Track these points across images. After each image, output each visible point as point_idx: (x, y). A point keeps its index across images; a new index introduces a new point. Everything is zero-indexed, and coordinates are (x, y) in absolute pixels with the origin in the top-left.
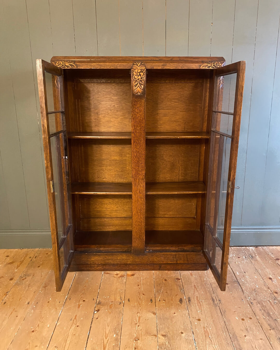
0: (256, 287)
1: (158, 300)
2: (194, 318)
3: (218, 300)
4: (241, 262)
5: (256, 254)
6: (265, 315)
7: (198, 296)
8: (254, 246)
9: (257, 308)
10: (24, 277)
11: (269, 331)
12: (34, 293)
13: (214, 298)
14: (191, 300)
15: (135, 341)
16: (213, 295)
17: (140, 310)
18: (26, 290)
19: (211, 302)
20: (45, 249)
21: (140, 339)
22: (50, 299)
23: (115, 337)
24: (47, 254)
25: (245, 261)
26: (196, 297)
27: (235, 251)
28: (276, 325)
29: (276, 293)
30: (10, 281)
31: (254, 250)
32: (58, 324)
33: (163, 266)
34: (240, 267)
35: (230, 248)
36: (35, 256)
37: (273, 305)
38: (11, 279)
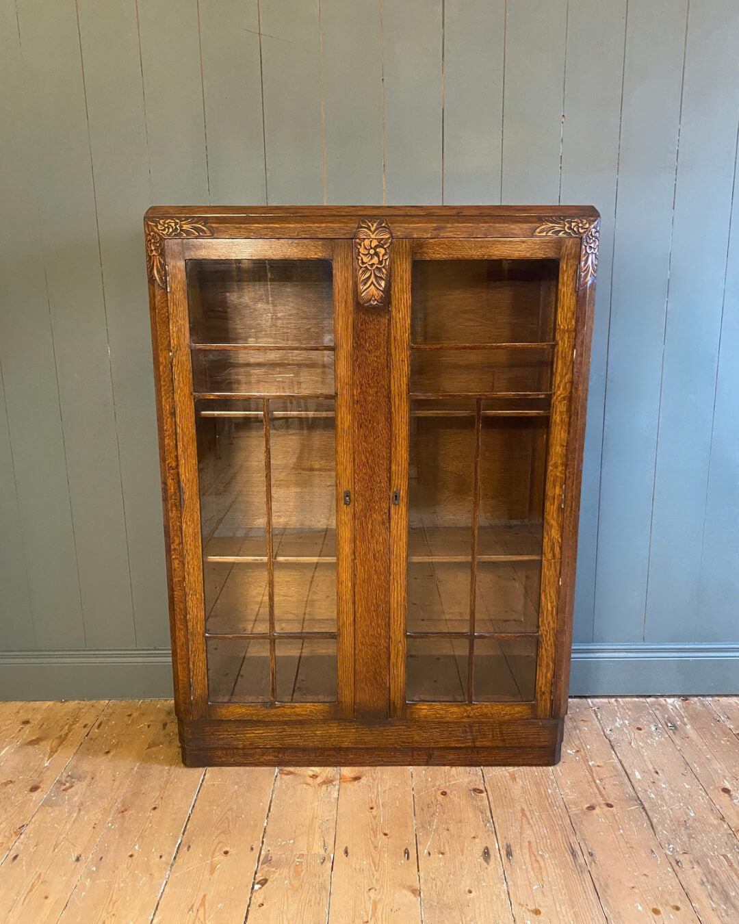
0: (687, 814)
1: (426, 851)
2: (522, 905)
3: (585, 852)
4: (646, 743)
5: (685, 719)
6: (715, 899)
7: (533, 840)
8: (679, 696)
9: (693, 876)
10: (67, 782)
12: (94, 828)
13: (577, 848)
14: (514, 853)
16: (573, 839)
17: (377, 881)
18: (73, 819)
19: (569, 858)
20: (123, 703)
22: (136, 847)
24: (130, 715)
25: (657, 739)
26: (526, 844)
27: (629, 709)
30: (32, 794)
31: (679, 706)
33: (436, 753)
34: (643, 756)
35: (616, 701)
36: (97, 723)
37: (735, 869)
38: (34, 789)
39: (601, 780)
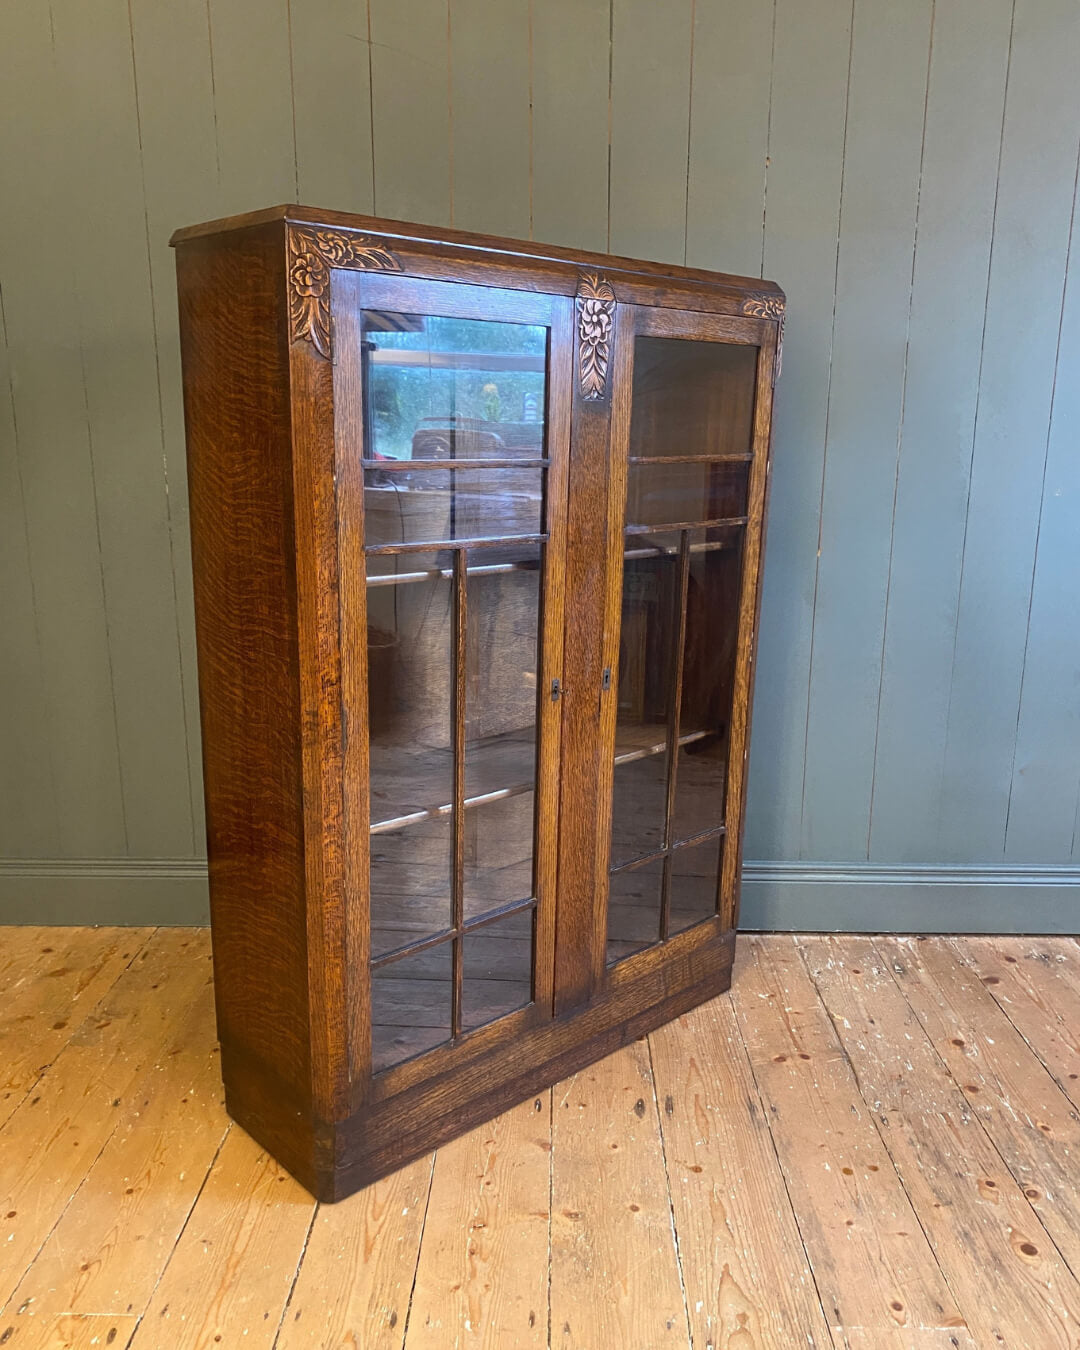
0: (903, 1068)
1: (563, 1102)
2: (680, 1162)
3: (767, 1107)
4: (862, 988)
5: (919, 962)
6: (925, 1160)
7: (701, 1093)
8: (914, 934)
9: (900, 1135)
10: (102, 1018)
11: (935, 1210)
12: (137, 1070)
13: (757, 1103)
14: (675, 1107)
15: (471, 1230)
16: (754, 1094)
17: (498, 1133)
18: (109, 1061)
19: (746, 1114)
20: (176, 931)
21: (491, 1221)
22: (192, 1092)
23: (407, 1216)
24: (185, 945)
25: (878, 983)
26: (693, 1097)
27: (846, 949)
28: (959, 1191)
29: (974, 1089)
30: (57, 1031)
31: (914, 946)
32: (213, 1171)
34: (857, 1003)
35: (831, 939)
36: (142, 953)
37: (956, 1129)
38: (59, 1026)
39: (798, 1028)
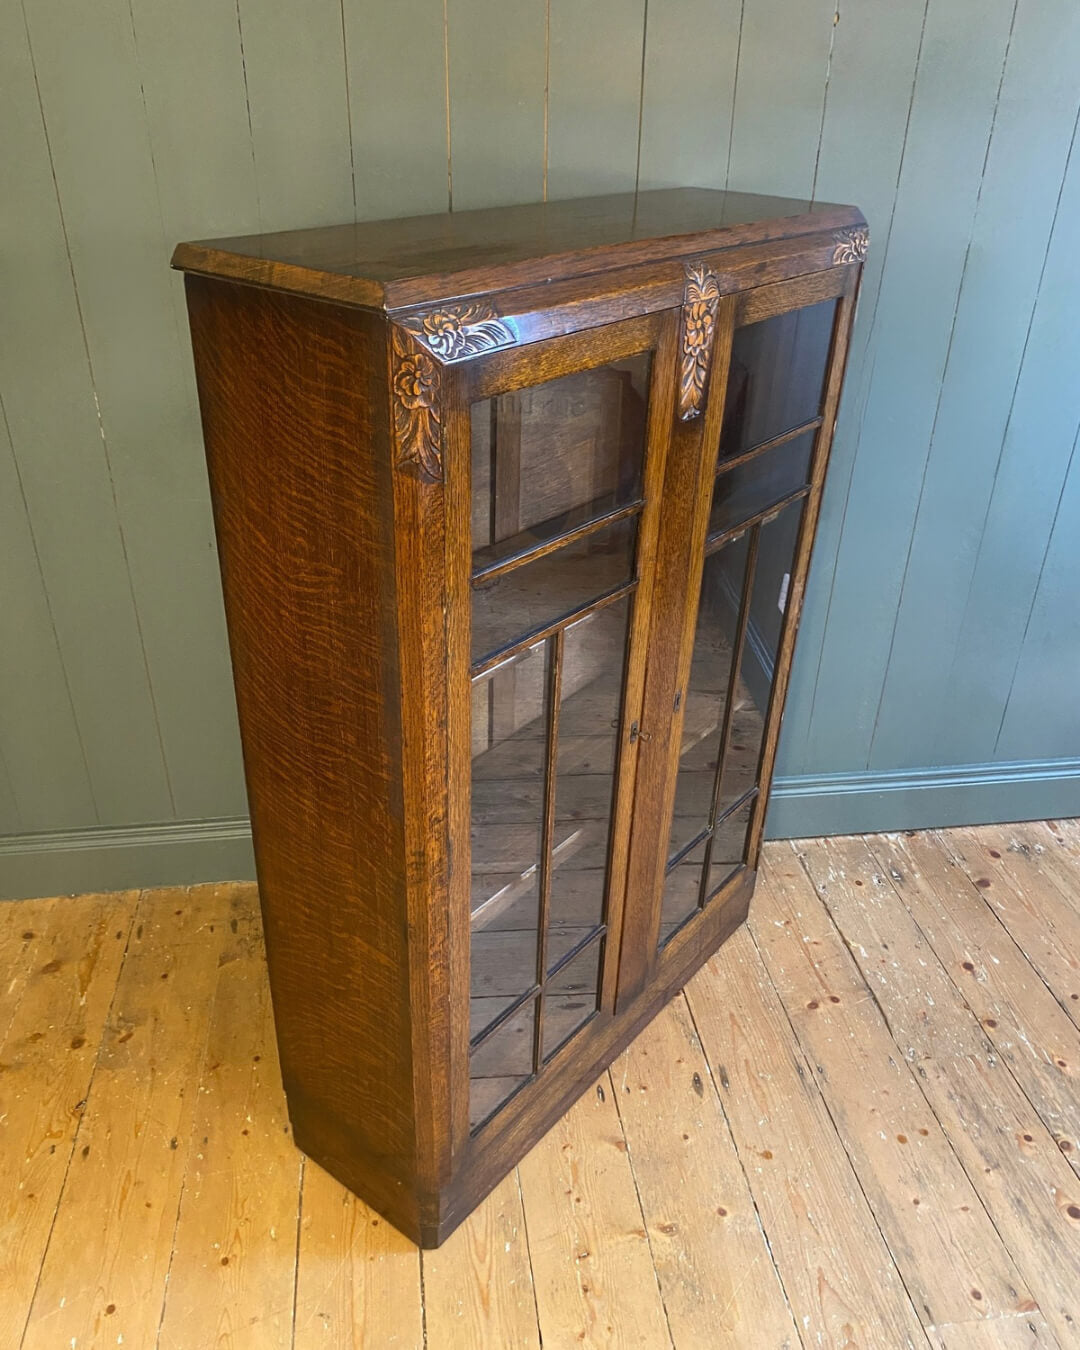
0: (927, 1004)
1: (623, 1087)
2: (750, 1149)
3: (814, 1069)
4: (868, 903)
5: (913, 865)
6: (966, 1116)
7: (750, 1058)
8: (903, 831)
9: (939, 1088)
10: (122, 1028)
11: (985, 1174)
12: (181, 1095)
13: (804, 1064)
14: (730, 1079)
15: (577, 1261)
16: (797, 1051)
17: (571, 1134)
18: (148, 1086)
19: (796, 1078)
20: (163, 893)
21: (594, 1250)
22: (249, 1119)
23: (510, 1252)
24: (179, 913)
25: (881, 896)
26: (743, 1063)
27: (844, 853)
28: (1003, 1150)
29: (992, 1024)
30: (76, 1051)
31: (904, 843)
32: (304, 1222)
34: (867, 924)
35: (826, 842)
36: (135, 930)
37: (986, 1074)
38: (77, 1043)
39: (820, 963)
